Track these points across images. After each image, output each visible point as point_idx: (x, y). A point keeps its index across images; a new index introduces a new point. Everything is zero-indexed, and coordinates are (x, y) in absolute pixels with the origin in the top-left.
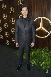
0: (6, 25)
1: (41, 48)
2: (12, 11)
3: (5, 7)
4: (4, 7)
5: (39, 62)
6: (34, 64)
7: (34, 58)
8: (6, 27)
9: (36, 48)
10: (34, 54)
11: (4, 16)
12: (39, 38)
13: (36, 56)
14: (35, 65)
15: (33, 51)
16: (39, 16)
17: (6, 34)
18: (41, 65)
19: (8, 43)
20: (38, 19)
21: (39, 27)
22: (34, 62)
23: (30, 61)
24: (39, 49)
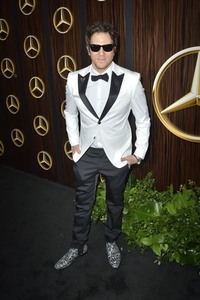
0: (36, 87)
1: (193, 186)
2: (62, 21)
3: (34, 7)
4: (27, 4)
5: (186, 250)
6: (165, 257)
9: (171, 187)
10: (164, 212)
11: (28, 46)
12: (185, 141)
13: (175, 221)
14: (171, 260)
15: (158, 201)
17: (37, 125)
19: (45, 161)
20: (182, 59)
22: (166, 246)
23: (145, 242)
24: (184, 189)
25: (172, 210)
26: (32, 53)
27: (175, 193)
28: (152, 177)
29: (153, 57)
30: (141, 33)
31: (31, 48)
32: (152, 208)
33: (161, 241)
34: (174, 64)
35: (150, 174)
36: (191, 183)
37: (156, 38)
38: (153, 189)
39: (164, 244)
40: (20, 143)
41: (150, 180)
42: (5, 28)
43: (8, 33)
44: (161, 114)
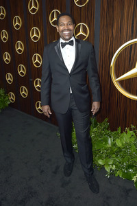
0: (37, 60)
1: (134, 129)
3: (37, 9)
4: (33, 7)
5: (127, 169)
6: (113, 173)
7: (114, 156)
8: (37, 64)
9: (120, 129)
10: (114, 145)
11: (33, 34)
12: (130, 99)
13: (121, 151)
14: (116, 175)
15: (110, 137)
16: (134, 35)
17: (37, 84)
19: (40, 108)
20: (131, 46)
21: (134, 67)
22: (114, 166)
23: (101, 162)
24: (128, 130)
25: (119, 144)
27: (122, 132)
28: (108, 122)
29: (112, 44)
30: (105, 28)
32: (106, 142)
33: (110, 163)
34: (125, 49)
35: (106, 119)
36: (133, 127)
37: (114, 31)
38: (108, 129)
39: (112, 165)
40: (25, 95)
41: (106, 124)
42: (19, 22)
43: (20, 25)
44: (115, 81)
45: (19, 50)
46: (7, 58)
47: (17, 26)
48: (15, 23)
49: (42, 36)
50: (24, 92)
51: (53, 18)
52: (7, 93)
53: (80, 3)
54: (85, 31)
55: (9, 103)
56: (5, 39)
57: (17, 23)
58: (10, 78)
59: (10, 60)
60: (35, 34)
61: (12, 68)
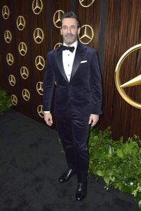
0: (40, 63)
1: (137, 140)
3: (41, 9)
4: (37, 7)
5: (127, 182)
6: (112, 185)
7: (114, 167)
9: (122, 138)
10: (115, 155)
11: (36, 35)
12: (135, 108)
13: (122, 162)
14: (116, 188)
15: (112, 146)
18: (134, 193)
20: (138, 50)
22: (114, 178)
23: (100, 174)
24: (131, 140)
25: (120, 154)
26: (38, 40)
27: (124, 142)
28: (110, 130)
29: (117, 48)
30: (110, 31)
31: (38, 36)
32: (107, 151)
33: (110, 174)
34: (131, 54)
35: (109, 128)
36: (136, 137)
37: (120, 35)
38: (110, 138)
39: (112, 176)
40: (27, 99)
41: (108, 132)
42: (23, 22)
43: (24, 26)
44: (119, 87)
45: (23, 52)
46: (10, 59)
47: (21, 27)
48: (19, 23)
49: (45, 37)
50: (26, 95)
51: (57, 18)
52: (9, 95)
53: (85, 3)
54: (89, 33)
55: (11, 105)
56: (8, 40)
57: (21, 23)
58: (12, 80)
59: (13, 62)
60: (39, 36)
61: (15, 70)
